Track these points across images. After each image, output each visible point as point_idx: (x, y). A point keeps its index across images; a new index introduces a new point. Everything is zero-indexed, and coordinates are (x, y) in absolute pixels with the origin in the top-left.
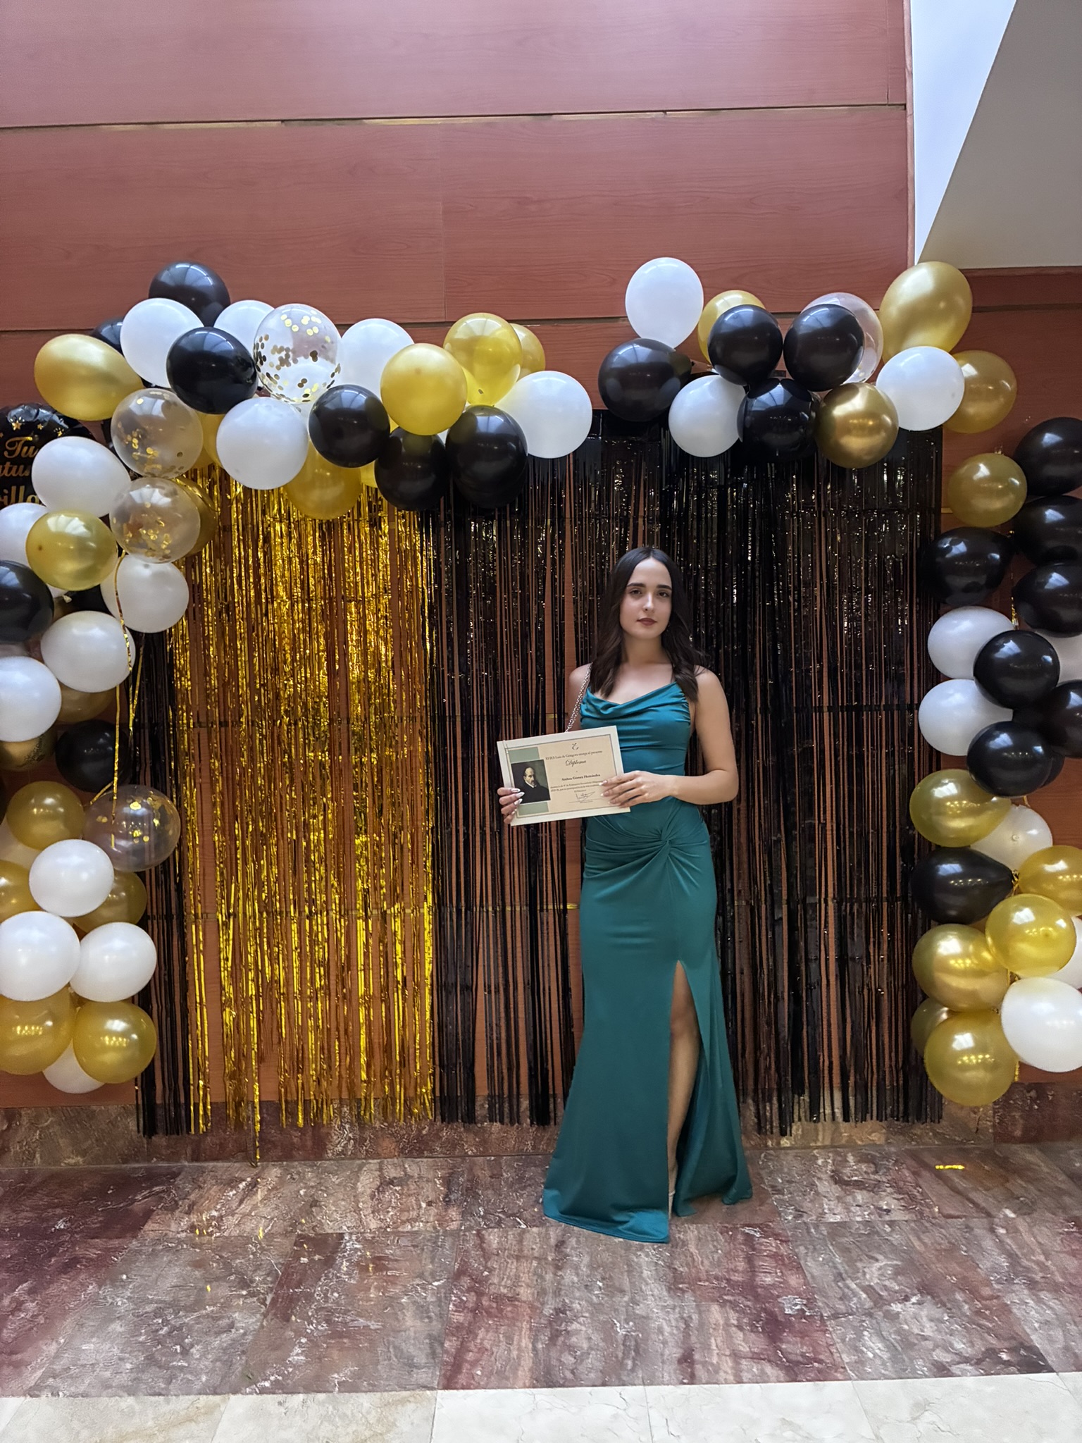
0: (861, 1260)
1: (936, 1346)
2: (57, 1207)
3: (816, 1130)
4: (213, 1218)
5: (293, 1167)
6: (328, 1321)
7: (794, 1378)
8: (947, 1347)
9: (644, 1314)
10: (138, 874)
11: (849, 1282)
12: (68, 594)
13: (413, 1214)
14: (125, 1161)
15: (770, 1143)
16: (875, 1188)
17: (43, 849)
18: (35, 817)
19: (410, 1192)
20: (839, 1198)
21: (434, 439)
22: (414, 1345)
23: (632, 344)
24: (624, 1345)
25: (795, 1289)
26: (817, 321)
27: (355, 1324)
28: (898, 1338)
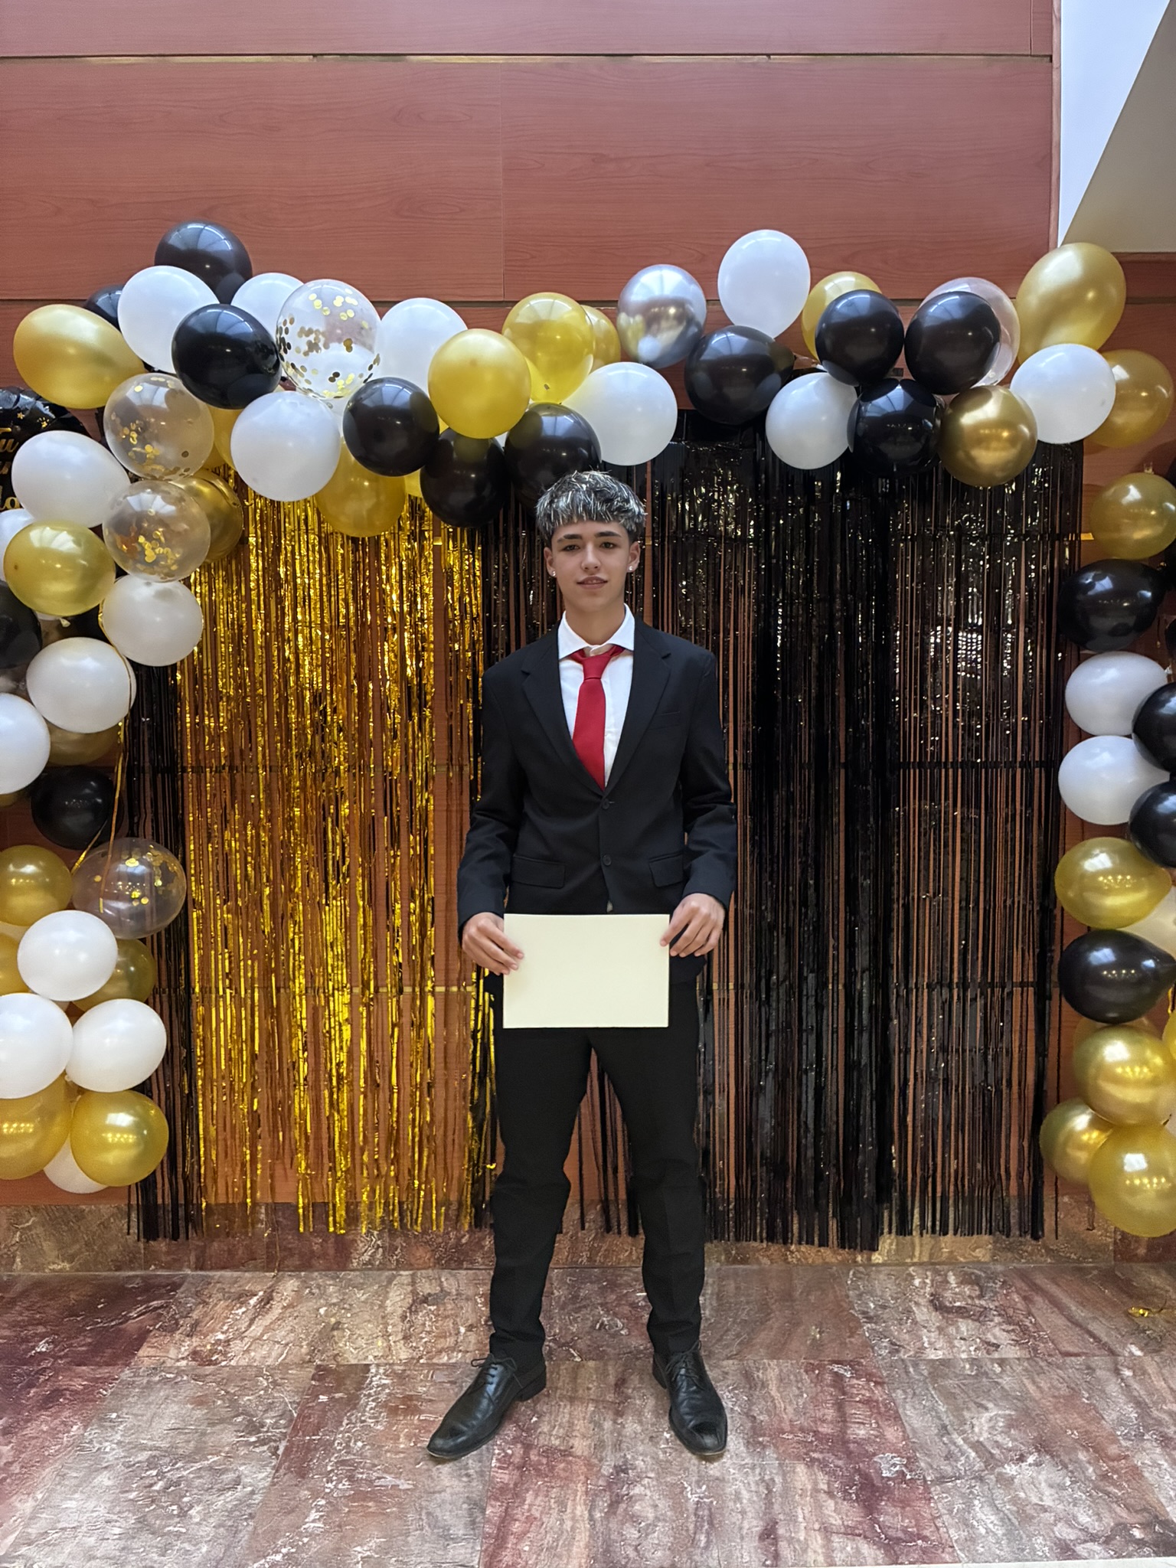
0: (968, 1409)
1: (1058, 1519)
2: (38, 1324)
3: (913, 1245)
4: (218, 1342)
5: (313, 1279)
6: (351, 1478)
8: (1070, 1521)
9: (718, 1474)
10: (142, 941)
11: (955, 1436)
12: (64, 618)
13: (450, 1341)
14: (118, 1269)
15: (859, 1258)
16: (980, 1316)
17: (33, 922)
18: (13, 889)
19: (446, 1313)
20: (940, 1329)
21: (491, 442)
22: (450, 1512)
23: (725, 333)
24: (695, 1514)
25: (893, 1445)
26: (946, 311)
27: (382, 1482)
28: (1015, 1509)
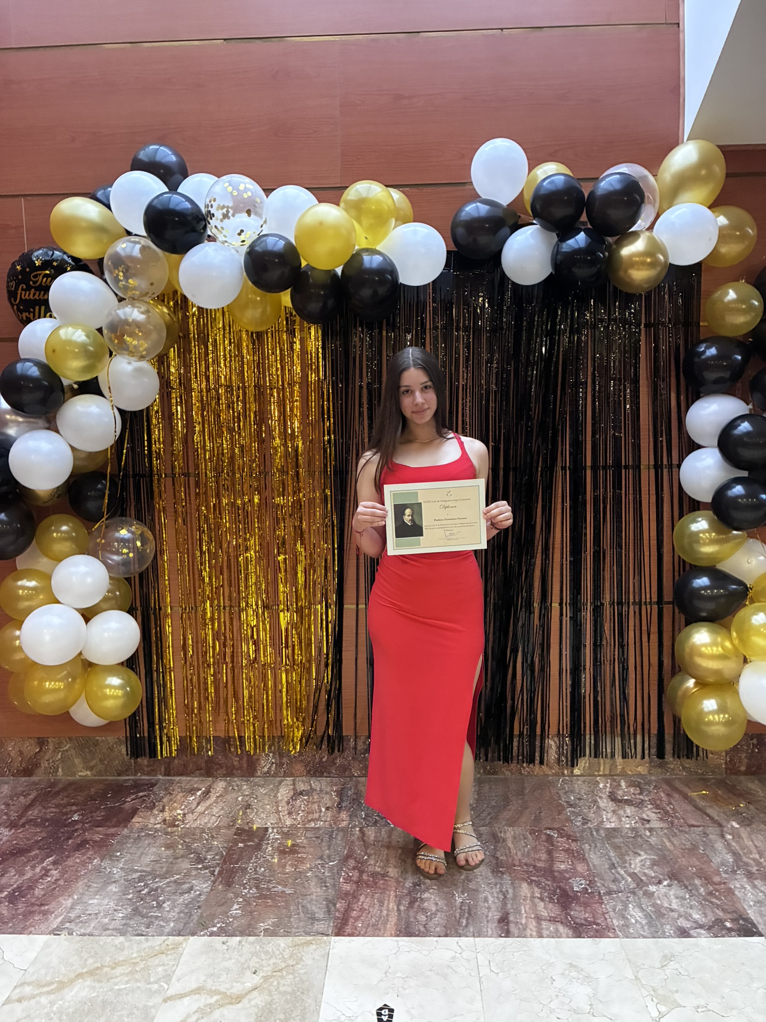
0: (628, 855)
1: (680, 916)
2: (73, 805)
3: (599, 763)
4: (180, 814)
5: (234, 782)
6: (257, 887)
7: (579, 935)
8: (688, 917)
9: (474, 887)
10: (126, 579)
11: (619, 869)
12: (75, 383)
13: (316, 815)
14: (119, 775)
15: (566, 772)
16: (640, 805)
17: (61, 561)
18: (54, 540)
19: (314, 801)
20: (614, 812)
21: (332, 272)
22: (316, 905)
23: (475, 203)
24: (461, 909)
25: (581, 873)
26: (611, 185)
27: (276, 889)
28: (653, 909)
